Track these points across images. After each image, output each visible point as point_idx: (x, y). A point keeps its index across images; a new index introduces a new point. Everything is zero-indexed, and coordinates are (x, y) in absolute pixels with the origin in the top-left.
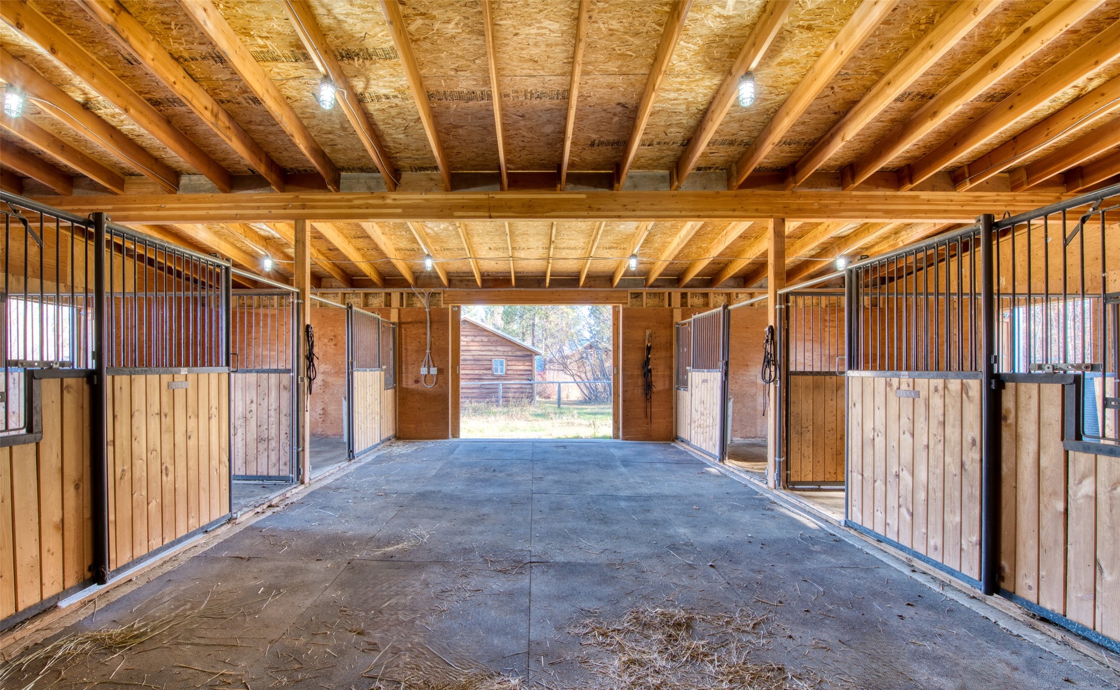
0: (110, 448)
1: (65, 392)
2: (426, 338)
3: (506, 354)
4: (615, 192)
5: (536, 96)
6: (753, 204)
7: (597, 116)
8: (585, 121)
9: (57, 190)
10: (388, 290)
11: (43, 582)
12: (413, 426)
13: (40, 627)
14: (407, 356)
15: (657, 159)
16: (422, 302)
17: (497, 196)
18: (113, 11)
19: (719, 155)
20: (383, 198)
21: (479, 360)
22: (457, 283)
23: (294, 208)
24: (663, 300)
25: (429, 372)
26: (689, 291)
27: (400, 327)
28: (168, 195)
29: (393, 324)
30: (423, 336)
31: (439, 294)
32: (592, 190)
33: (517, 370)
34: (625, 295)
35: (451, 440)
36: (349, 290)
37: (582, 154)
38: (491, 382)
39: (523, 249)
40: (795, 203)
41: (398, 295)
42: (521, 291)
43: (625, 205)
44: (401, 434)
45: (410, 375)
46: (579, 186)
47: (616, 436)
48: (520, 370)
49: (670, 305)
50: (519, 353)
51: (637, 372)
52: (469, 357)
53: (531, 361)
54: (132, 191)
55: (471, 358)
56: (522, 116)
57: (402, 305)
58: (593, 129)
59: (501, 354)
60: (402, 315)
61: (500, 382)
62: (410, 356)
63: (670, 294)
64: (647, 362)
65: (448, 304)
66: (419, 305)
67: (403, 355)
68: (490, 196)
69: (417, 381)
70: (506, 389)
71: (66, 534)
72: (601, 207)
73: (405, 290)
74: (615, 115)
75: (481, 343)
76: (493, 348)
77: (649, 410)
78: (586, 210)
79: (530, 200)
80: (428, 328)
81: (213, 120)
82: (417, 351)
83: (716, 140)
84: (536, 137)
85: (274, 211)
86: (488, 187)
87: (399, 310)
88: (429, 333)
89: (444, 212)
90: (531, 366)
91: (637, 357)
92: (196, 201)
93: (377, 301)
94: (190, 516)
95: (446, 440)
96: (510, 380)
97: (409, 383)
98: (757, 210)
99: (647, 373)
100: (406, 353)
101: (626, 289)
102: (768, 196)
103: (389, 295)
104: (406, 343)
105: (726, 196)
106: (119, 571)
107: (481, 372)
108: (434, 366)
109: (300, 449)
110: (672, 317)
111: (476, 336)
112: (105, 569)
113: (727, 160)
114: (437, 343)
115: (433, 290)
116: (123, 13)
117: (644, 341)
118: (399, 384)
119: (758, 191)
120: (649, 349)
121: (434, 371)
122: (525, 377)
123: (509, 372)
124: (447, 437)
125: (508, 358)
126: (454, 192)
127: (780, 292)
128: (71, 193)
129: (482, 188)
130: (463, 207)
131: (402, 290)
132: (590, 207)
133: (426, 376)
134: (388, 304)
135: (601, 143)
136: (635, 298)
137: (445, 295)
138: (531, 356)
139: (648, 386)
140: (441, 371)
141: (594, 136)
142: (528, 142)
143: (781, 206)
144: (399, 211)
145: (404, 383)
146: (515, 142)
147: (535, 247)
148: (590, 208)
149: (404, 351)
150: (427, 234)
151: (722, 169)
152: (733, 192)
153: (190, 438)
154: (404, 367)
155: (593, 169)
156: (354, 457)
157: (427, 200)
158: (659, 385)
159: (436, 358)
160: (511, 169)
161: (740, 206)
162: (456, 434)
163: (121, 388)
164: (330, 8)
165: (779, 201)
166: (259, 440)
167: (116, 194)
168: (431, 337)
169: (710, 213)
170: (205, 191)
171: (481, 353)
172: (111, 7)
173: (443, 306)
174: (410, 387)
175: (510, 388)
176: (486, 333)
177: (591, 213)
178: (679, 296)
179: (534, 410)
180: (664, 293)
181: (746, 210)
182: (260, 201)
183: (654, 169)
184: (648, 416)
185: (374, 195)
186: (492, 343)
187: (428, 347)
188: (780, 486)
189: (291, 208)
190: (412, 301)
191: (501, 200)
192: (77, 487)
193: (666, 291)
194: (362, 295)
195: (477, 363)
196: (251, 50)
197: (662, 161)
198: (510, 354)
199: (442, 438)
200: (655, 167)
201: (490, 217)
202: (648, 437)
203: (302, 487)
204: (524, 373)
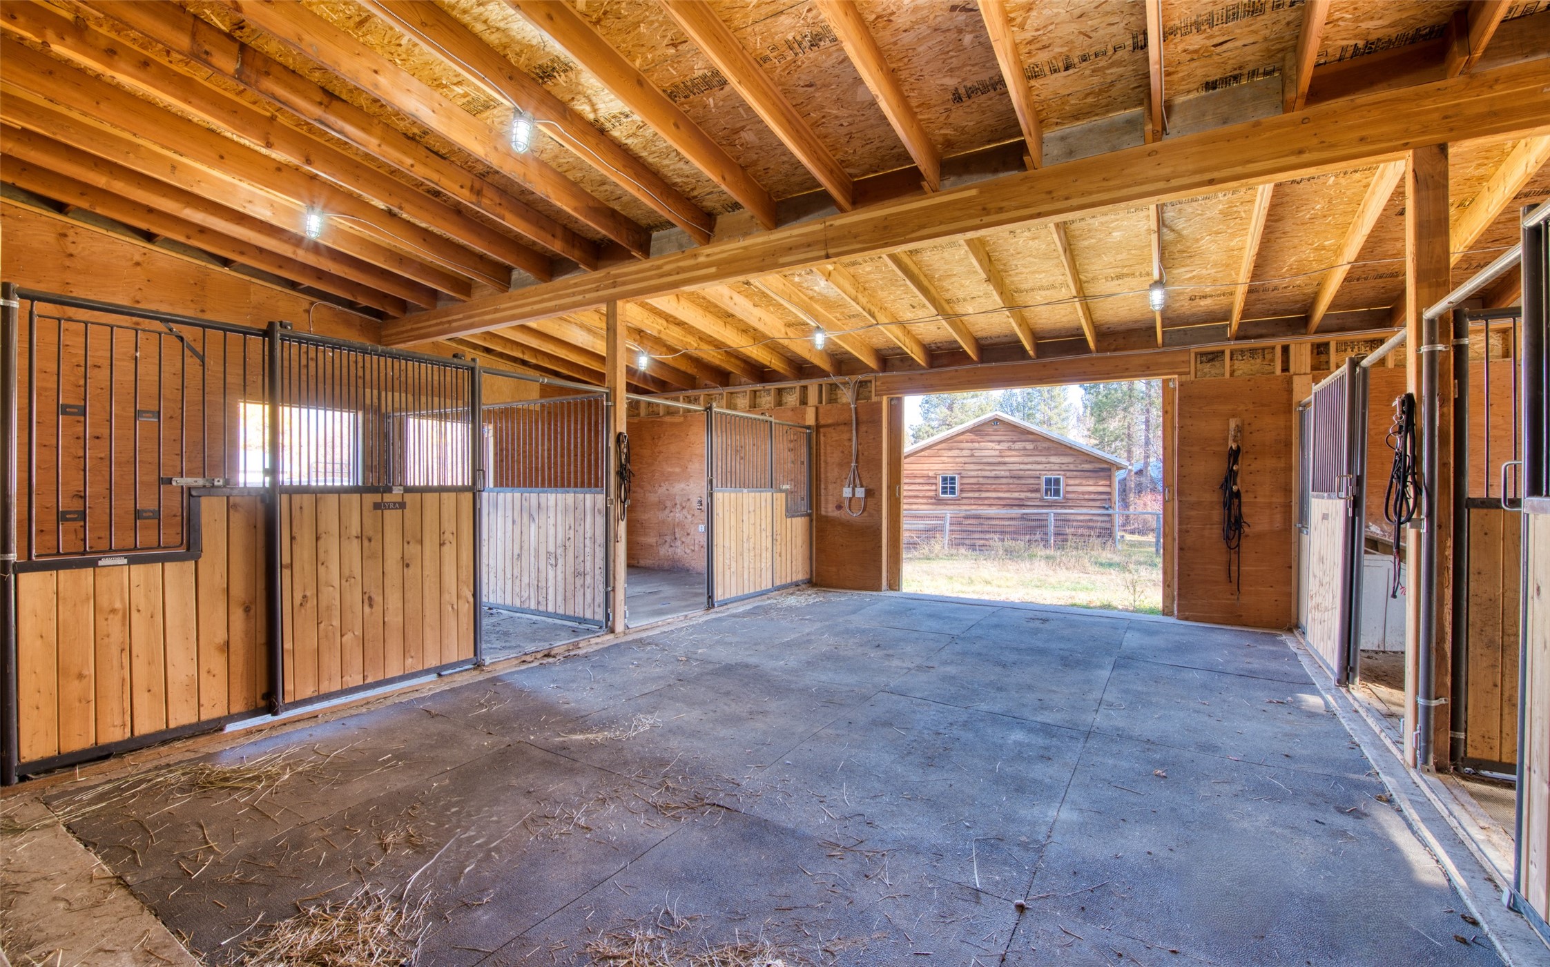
0: (287, 573)
1: (231, 512)
2: (851, 447)
3: (1064, 467)
4: (1030, 172)
5: (806, 44)
6: (1351, 128)
7: (930, 44)
8: (915, 59)
9: (422, 306)
10: (803, 383)
11: (201, 702)
12: (834, 569)
13: (191, 748)
14: (826, 472)
15: (1101, 92)
16: (847, 396)
17: (838, 222)
18: (321, 104)
19: (1239, 43)
20: (695, 256)
21: (1019, 478)
22: (897, 363)
23: (607, 287)
24: (1272, 360)
25: (854, 494)
26: (1333, 339)
27: (818, 432)
28: (502, 295)
29: (809, 427)
30: (847, 443)
31: (870, 381)
32: (989, 178)
33: (1083, 493)
34: (1186, 358)
35: (886, 593)
36: (758, 387)
37: (950, 120)
38: (1035, 511)
39: (965, 300)
40: (1475, 101)
41: (816, 387)
42: (991, 368)
43: (1050, 192)
44: (818, 580)
45: (830, 498)
46: (966, 177)
47: (1166, 612)
48: (1090, 493)
49: (1285, 369)
50: (1087, 466)
51: (1212, 497)
52: (1003, 473)
53: (1109, 478)
54: (477, 295)
55: (1007, 474)
56: (811, 85)
57: (821, 402)
58: (939, 71)
59: (1056, 467)
60: (821, 416)
61: (1052, 511)
62: (831, 472)
63: (1286, 349)
64: (1231, 476)
65: (882, 395)
66: (844, 400)
67: (822, 470)
68: (827, 224)
69: (839, 507)
70: (1062, 521)
71: (232, 658)
72: (1004, 204)
73: (824, 381)
74: (960, 31)
75: (1022, 452)
76: (1043, 459)
77: (1234, 568)
78: (977, 216)
79: (886, 218)
80: (854, 432)
81: (474, 199)
82: (841, 465)
83: (1211, 14)
84: (855, 112)
85: (587, 296)
86: (825, 211)
87: (817, 408)
88: (854, 438)
89: (767, 261)
90: (1110, 486)
91: (1213, 468)
92: (524, 297)
93: (792, 399)
94: (407, 655)
95: (874, 593)
96: (1070, 507)
97: (830, 510)
98: (1362, 139)
99: (1231, 499)
100: (826, 468)
101: (1187, 347)
102: (1399, 100)
103: (805, 388)
104: (825, 453)
105: (1279, 126)
106: (296, 704)
107: (1023, 495)
108: (862, 486)
109: (610, 589)
110: (1290, 391)
111: (1014, 442)
112: (277, 700)
113: (1268, 50)
114: (866, 453)
115: (860, 377)
116: (334, 102)
117: (1226, 439)
118: (817, 510)
119: (1363, 98)
120: (1234, 455)
121: (860, 493)
122: (1098, 504)
123: (1069, 496)
124: (878, 589)
125: (1068, 474)
126: (779, 229)
127: (1429, 314)
128: (435, 307)
129: (816, 214)
130: (791, 249)
131: (820, 381)
132: (984, 209)
133: (850, 499)
134: (804, 402)
135: (971, 92)
136: (1209, 361)
137: (878, 383)
138: (1110, 470)
139: (1234, 525)
140: (869, 493)
141: (951, 82)
142: (850, 124)
143: (1436, 116)
144: (713, 270)
145: (823, 509)
146: (831, 131)
147: (981, 294)
148: (986, 211)
149: (823, 465)
150: (811, 298)
151: (1266, 74)
152: (1297, 115)
153: (408, 566)
154: (823, 486)
155: (989, 142)
156: (713, 605)
157: (745, 248)
158: (1259, 521)
159: (864, 474)
160: (856, 176)
161: (1315, 141)
162: (894, 584)
163: (301, 508)
164: (483, 18)
165: (1429, 105)
166: (577, 574)
167: (464, 301)
168: (857, 444)
169: (1239, 170)
170: (530, 284)
171: (1022, 467)
172: (319, 100)
173: (874, 399)
174: (830, 514)
175: (1069, 520)
176: (1031, 437)
177: (986, 219)
178: (1306, 350)
179: (1109, 556)
180: (1273, 348)
181: (1332, 146)
182: (576, 285)
183: (1108, 111)
184: (1233, 578)
185: (686, 254)
186: (1041, 451)
187: (854, 458)
188: (1426, 762)
189: (604, 289)
190: (836, 395)
191: (842, 226)
192: (247, 610)
193: (1278, 342)
194: (772, 392)
195: (1016, 481)
196: (459, 103)
197: (1114, 92)
198: (1072, 467)
199: (873, 590)
200: (1109, 107)
201: (828, 257)
202: (1233, 618)
203: (611, 636)
204: (1096, 497)
